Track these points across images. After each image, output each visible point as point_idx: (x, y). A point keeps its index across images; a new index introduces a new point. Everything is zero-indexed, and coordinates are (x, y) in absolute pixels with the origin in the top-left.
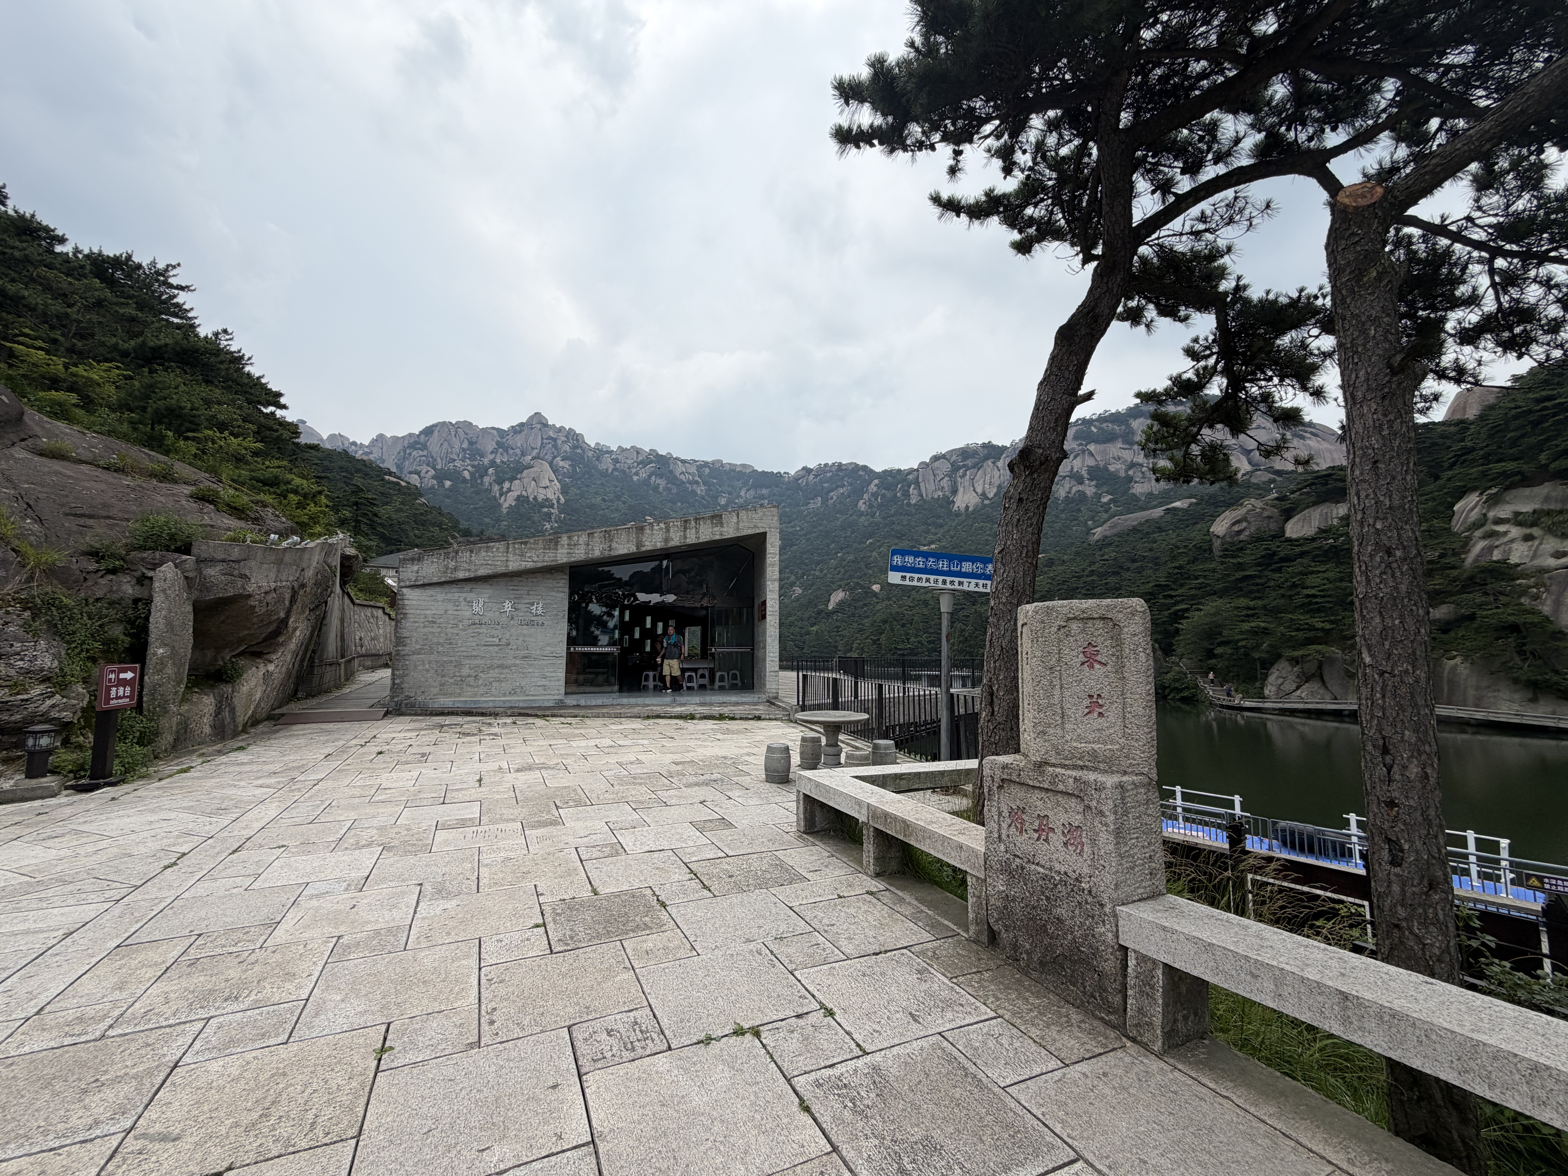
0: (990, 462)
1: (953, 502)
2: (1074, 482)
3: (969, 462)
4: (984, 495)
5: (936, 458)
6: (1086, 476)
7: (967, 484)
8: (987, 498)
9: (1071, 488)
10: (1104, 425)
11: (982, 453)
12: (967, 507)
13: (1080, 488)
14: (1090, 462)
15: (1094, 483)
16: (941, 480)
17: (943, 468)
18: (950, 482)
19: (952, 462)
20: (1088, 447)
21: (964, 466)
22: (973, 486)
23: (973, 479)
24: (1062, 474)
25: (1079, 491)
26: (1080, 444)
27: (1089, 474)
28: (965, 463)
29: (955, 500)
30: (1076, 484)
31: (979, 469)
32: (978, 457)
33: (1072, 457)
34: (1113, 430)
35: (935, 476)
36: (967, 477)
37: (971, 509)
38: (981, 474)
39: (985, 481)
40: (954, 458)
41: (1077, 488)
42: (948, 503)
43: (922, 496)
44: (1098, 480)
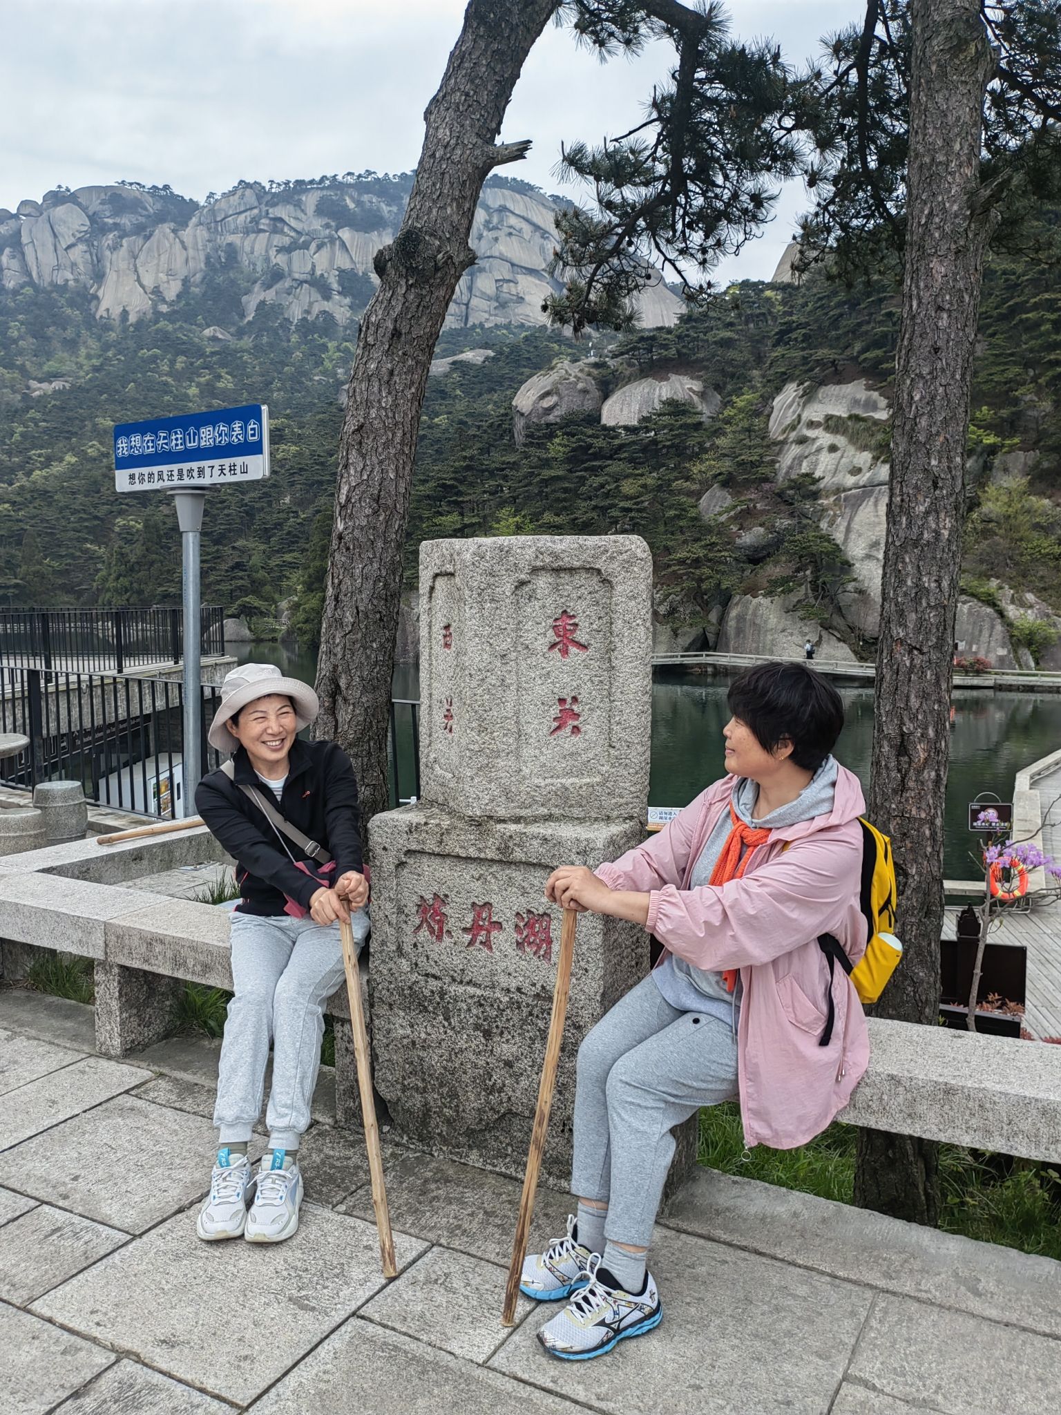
0: (166, 228)
1: (95, 297)
2: (316, 296)
3: (126, 221)
4: (157, 291)
5: (57, 198)
6: (335, 286)
7: (123, 265)
8: (164, 301)
9: (311, 304)
10: (366, 198)
11: (152, 206)
12: (125, 314)
13: (327, 306)
14: (343, 262)
15: (348, 301)
16: (69, 247)
17: (72, 221)
18: (88, 256)
19: (91, 213)
20: (340, 233)
21: (116, 226)
22: (136, 271)
23: (135, 258)
24: (297, 276)
25: (325, 312)
26: (327, 226)
27: (340, 283)
28: (118, 220)
29: (100, 294)
30: (320, 298)
31: (147, 238)
32: (145, 213)
33: (313, 246)
34: (379, 209)
35: (55, 236)
36: (123, 252)
37: (132, 318)
38: (150, 250)
39: (158, 265)
40: (95, 206)
41: (321, 305)
42: (85, 299)
43: (30, 275)
44: (354, 296)
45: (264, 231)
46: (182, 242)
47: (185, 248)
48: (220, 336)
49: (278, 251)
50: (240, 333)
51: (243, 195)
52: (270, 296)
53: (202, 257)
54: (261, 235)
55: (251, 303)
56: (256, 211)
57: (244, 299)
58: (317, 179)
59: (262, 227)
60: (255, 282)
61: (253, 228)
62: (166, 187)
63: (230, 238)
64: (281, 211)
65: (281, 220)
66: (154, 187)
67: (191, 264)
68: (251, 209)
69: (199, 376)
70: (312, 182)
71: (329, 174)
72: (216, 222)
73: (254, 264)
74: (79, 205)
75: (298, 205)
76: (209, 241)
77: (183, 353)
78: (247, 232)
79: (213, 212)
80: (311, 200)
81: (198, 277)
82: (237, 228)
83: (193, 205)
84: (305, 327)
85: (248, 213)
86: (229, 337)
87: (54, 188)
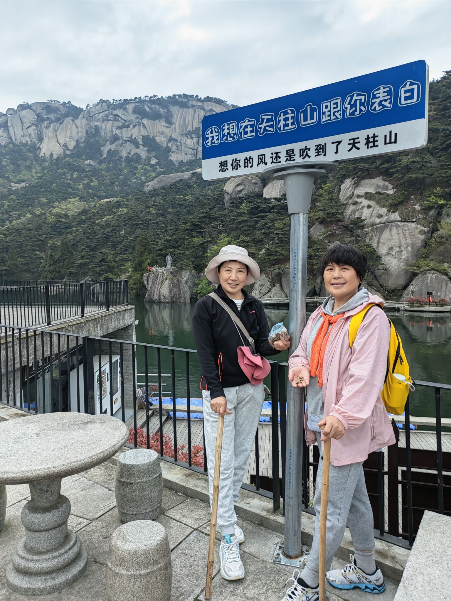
0: (69, 119)
1: (39, 148)
3: (52, 116)
4: (65, 145)
5: (23, 107)
6: (141, 143)
7: (51, 135)
8: (68, 149)
9: (130, 150)
10: (153, 106)
11: (63, 110)
12: (52, 155)
13: (137, 151)
14: (144, 132)
15: (146, 149)
16: (28, 127)
17: (29, 116)
18: (36, 131)
19: (37, 113)
20: (143, 121)
21: (48, 119)
22: (56, 137)
23: (56, 131)
24: (124, 138)
25: (136, 153)
26: (137, 118)
27: (143, 141)
28: (49, 116)
29: (41, 147)
30: (134, 148)
31: (61, 123)
32: (60, 113)
33: (131, 126)
34: (159, 111)
35: (22, 123)
36: (51, 129)
37: (55, 157)
38: (62, 128)
39: (66, 134)
40: (39, 110)
41: (135, 151)
42: (35, 149)
43: (11, 139)
44: (149, 147)
45: (111, 120)
46: (76, 125)
47: (77, 127)
48: (92, 164)
49: (117, 128)
50: (101, 162)
51: (102, 105)
52: (113, 147)
53: (85, 131)
54: (110, 122)
55: (105, 150)
56: (107, 112)
57: (102, 148)
58: (133, 99)
59: (109, 118)
60: (107, 141)
61: (106, 119)
62: (69, 102)
63: (96, 123)
64: (118, 112)
65: (118, 116)
66: (64, 103)
67: (80, 134)
68: (105, 111)
69: (83, 180)
70: (131, 100)
71: (138, 97)
72: (90, 117)
73: (107, 134)
74: (32, 110)
75: (125, 109)
76: (87, 124)
77: (77, 171)
78: (103, 121)
79: (89, 112)
80: (130, 107)
81: (83, 139)
82: (99, 119)
83: (80, 110)
84: (128, 160)
85: (104, 113)
86: (96, 164)
87: (22, 103)
